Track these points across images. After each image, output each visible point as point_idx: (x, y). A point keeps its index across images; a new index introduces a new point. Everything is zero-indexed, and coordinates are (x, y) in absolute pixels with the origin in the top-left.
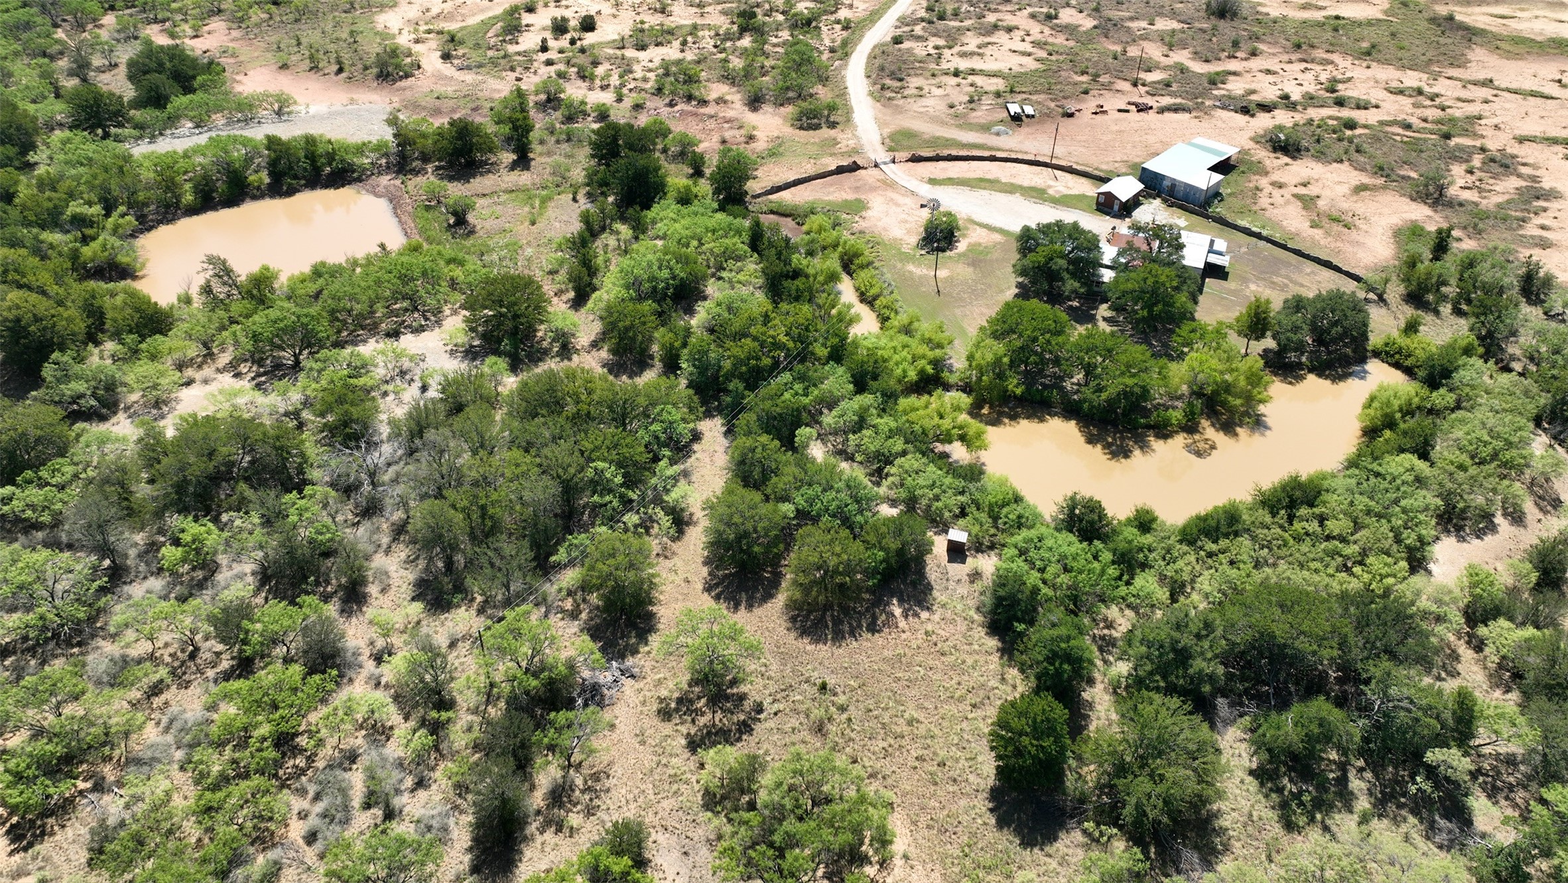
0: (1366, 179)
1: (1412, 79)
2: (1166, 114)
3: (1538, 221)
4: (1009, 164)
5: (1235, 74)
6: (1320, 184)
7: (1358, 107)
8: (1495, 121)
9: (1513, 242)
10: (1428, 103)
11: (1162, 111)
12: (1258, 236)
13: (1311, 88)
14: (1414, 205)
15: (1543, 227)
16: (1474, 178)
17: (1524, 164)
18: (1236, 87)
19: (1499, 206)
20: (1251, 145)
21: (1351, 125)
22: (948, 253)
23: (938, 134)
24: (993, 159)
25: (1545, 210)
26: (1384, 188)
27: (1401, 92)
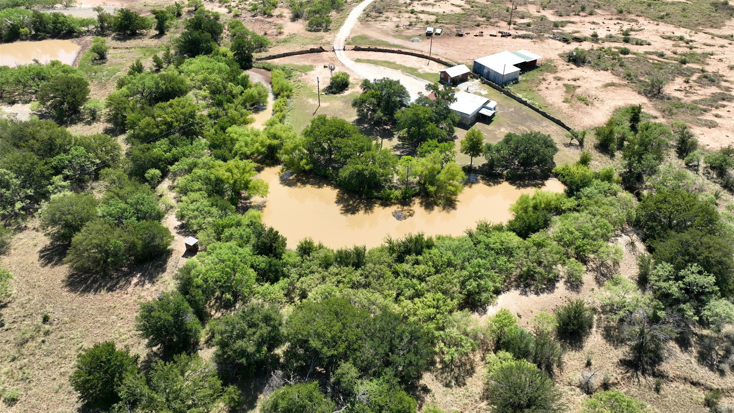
0: (616, 80)
1: (681, 32)
2: (518, 39)
3: (715, 112)
4: (407, 56)
5: (573, 23)
6: (585, 81)
7: (637, 44)
8: (721, 57)
9: (690, 122)
10: (684, 45)
11: (516, 37)
12: (525, 103)
13: (613, 32)
14: (638, 96)
15: (717, 116)
16: (687, 85)
17: (726, 81)
18: (568, 29)
19: (695, 102)
20: (558, 57)
21: (625, 52)
22: (338, 95)
23: (380, 39)
24: (400, 52)
25: (724, 106)
26: (625, 85)
27: (669, 38)
